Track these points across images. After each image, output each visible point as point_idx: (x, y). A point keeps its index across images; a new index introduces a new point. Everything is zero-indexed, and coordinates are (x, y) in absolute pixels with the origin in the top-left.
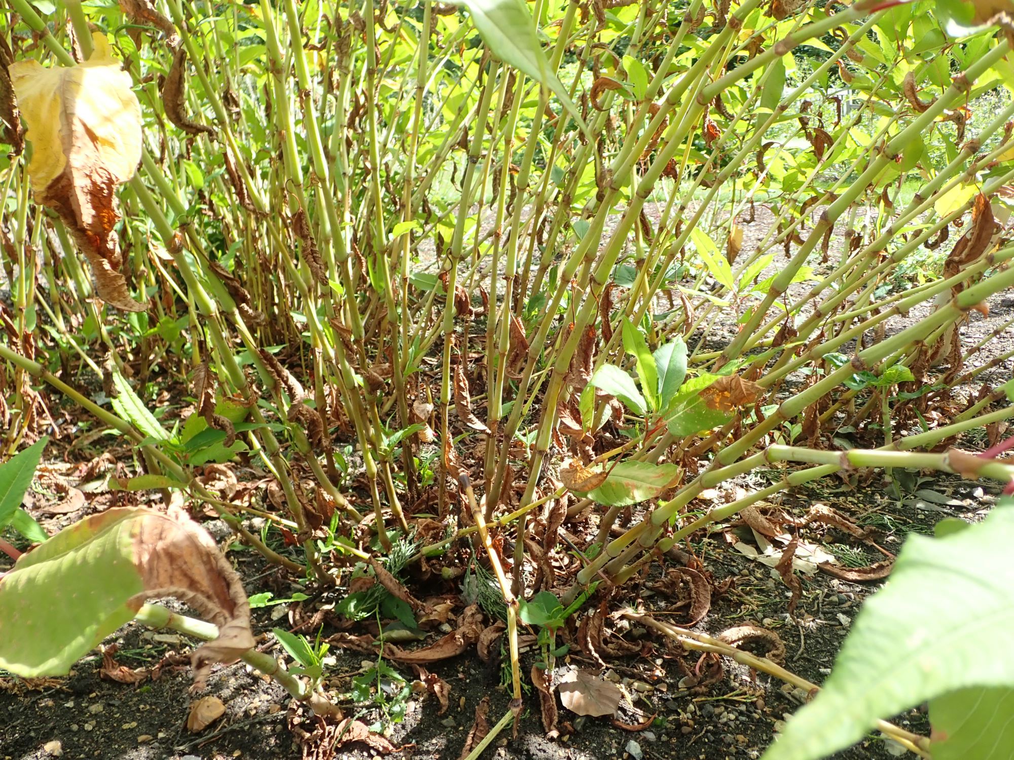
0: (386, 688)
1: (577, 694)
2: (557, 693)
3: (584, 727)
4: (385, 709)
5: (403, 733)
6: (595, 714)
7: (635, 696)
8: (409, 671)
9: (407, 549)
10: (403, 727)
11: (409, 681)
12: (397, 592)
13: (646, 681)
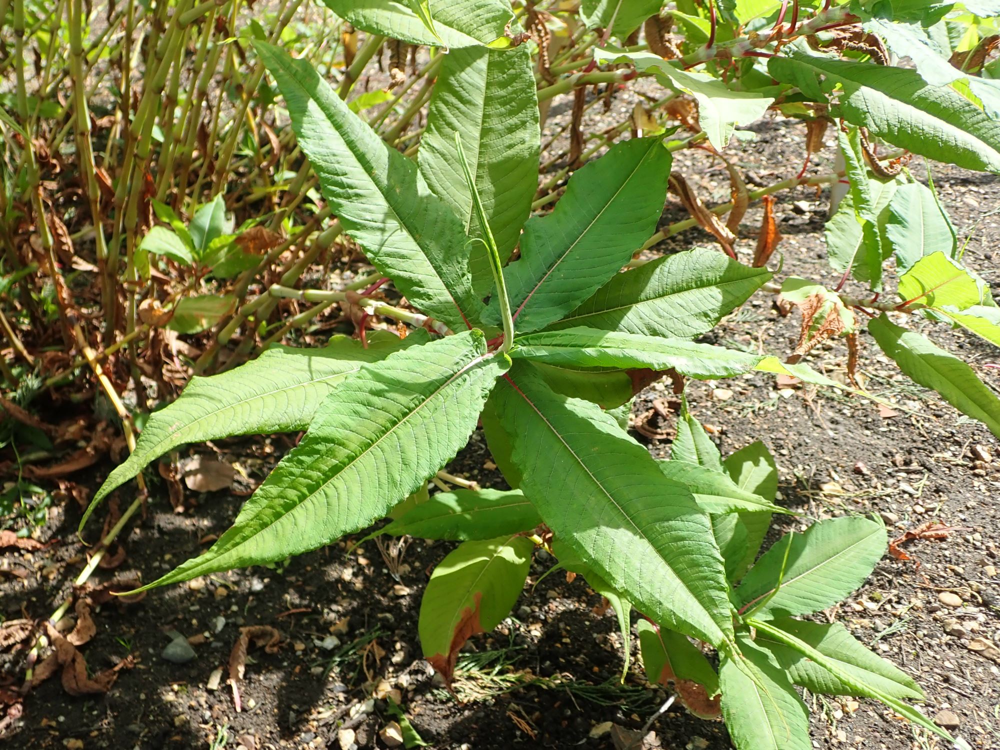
0: (28, 501)
1: (199, 477)
2: (183, 480)
3: (206, 500)
4: (30, 517)
5: (50, 533)
6: (214, 488)
7: (249, 470)
8: (49, 484)
9: (33, 382)
10: (49, 528)
11: (49, 493)
12: (28, 422)
13: (257, 457)
